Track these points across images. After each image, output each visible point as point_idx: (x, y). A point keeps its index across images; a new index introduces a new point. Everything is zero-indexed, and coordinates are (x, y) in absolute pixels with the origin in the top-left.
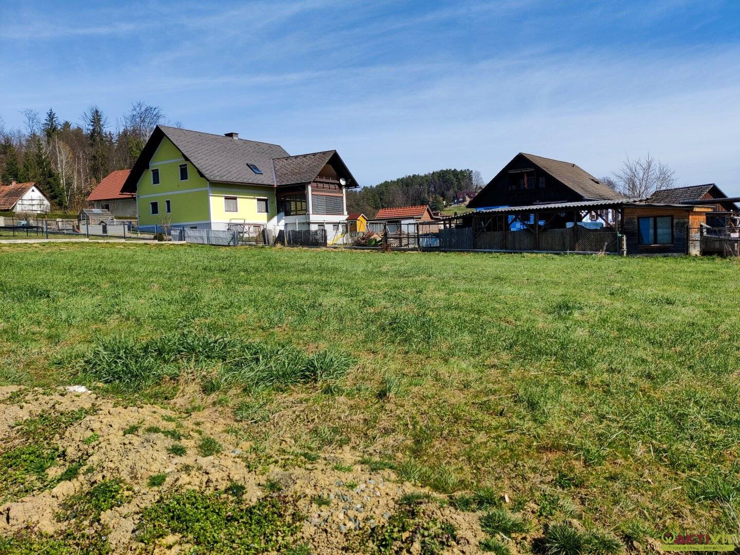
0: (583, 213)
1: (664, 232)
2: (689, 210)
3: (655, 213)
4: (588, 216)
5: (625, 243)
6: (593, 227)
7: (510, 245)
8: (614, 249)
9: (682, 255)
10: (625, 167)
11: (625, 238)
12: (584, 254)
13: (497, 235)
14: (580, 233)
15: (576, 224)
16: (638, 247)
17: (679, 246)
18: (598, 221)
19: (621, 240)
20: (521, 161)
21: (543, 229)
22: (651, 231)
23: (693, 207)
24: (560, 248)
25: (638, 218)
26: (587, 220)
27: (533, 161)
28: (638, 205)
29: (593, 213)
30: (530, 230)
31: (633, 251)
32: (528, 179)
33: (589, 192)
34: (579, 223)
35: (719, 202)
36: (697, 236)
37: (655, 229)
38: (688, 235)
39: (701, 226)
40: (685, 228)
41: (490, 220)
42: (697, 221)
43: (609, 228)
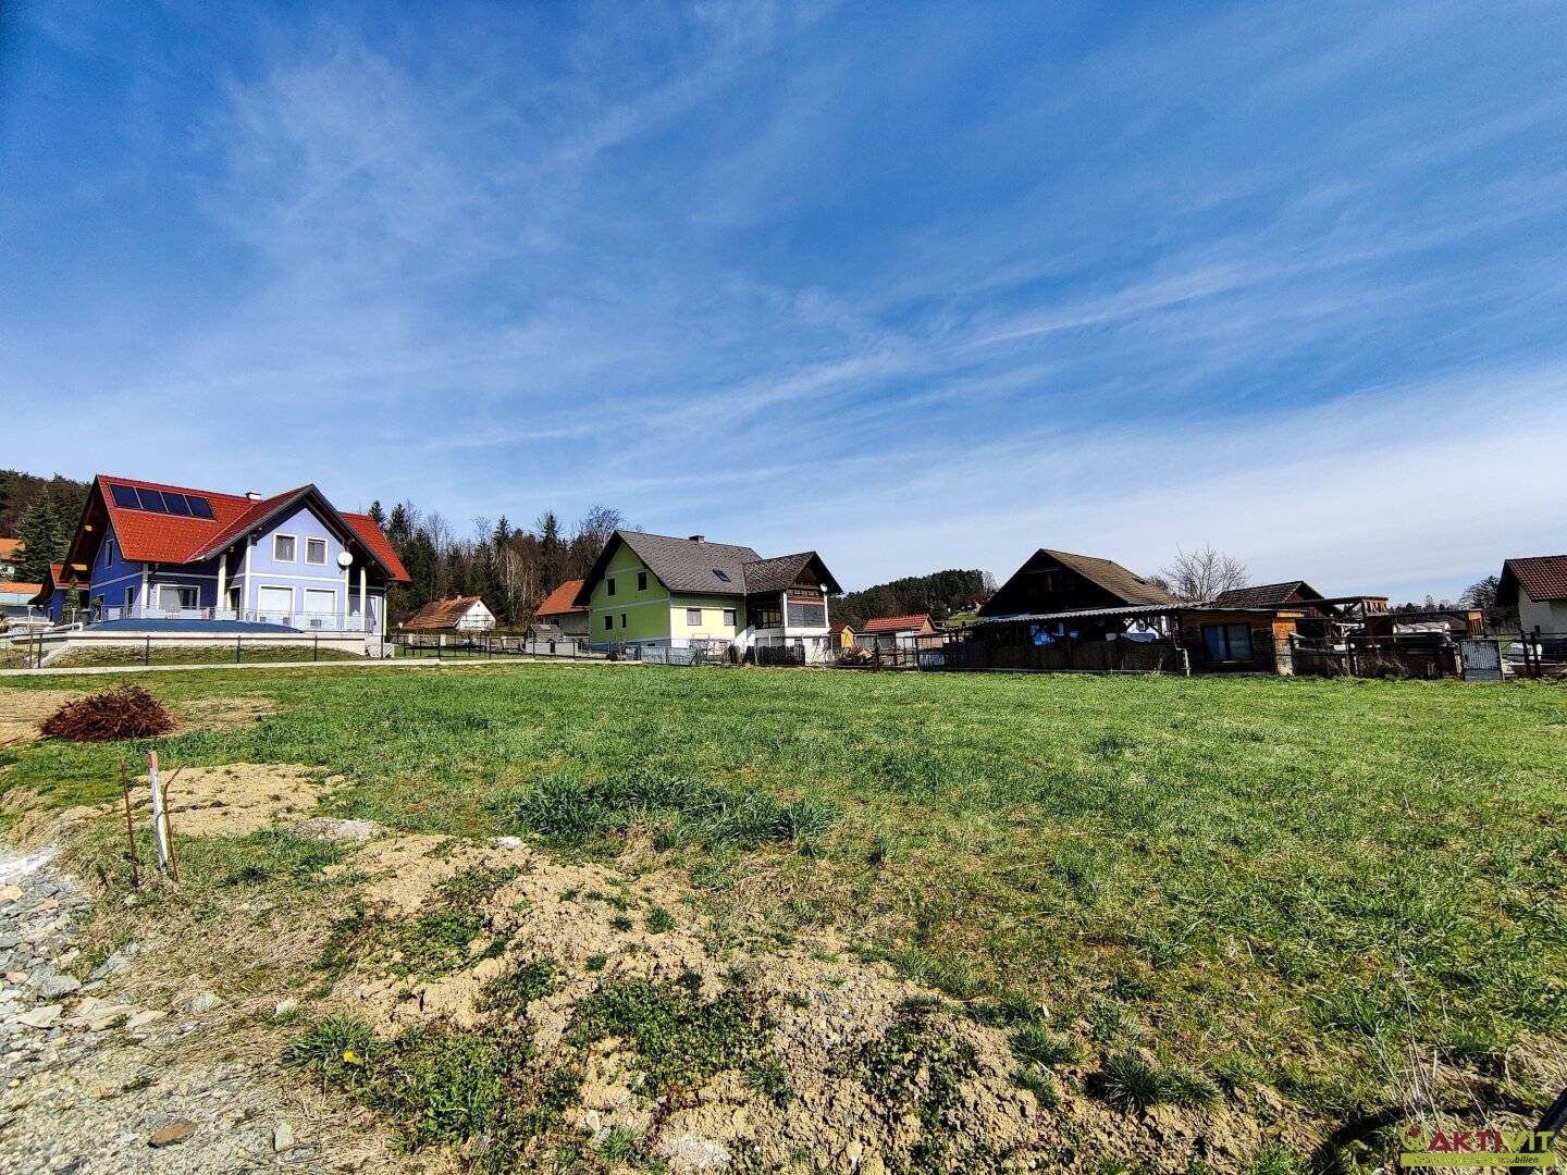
0: (1128, 622)
1: (1239, 645)
2: (1272, 617)
3: (1224, 621)
4: (1135, 625)
5: (1186, 658)
7: (1035, 663)
8: (1173, 668)
9: (1268, 674)
11: (1186, 653)
12: (1133, 674)
13: (1018, 650)
14: (1124, 647)
15: (1118, 636)
16: (1206, 665)
17: (1262, 663)
18: (1148, 632)
19: (1181, 655)
20: (1042, 559)
21: (1076, 643)
22: (1222, 644)
23: (1276, 612)
24: (1101, 667)
25: (1202, 627)
26: (1133, 629)
28: (1200, 611)
29: (1141, 622)
30: (1059, 643)
31: (1198, 670)
32: (1052, 580)
33: (1133, 595)
34: (1122, 635)
35: (1312, 604)
36: (1287, 649)
37: (1227, 640)
38: (1273, 647)
39: (1291, 636)
40: (1268, 639)
41: (1007, 633)
42: (1284, 630)
43: (1164, 640)
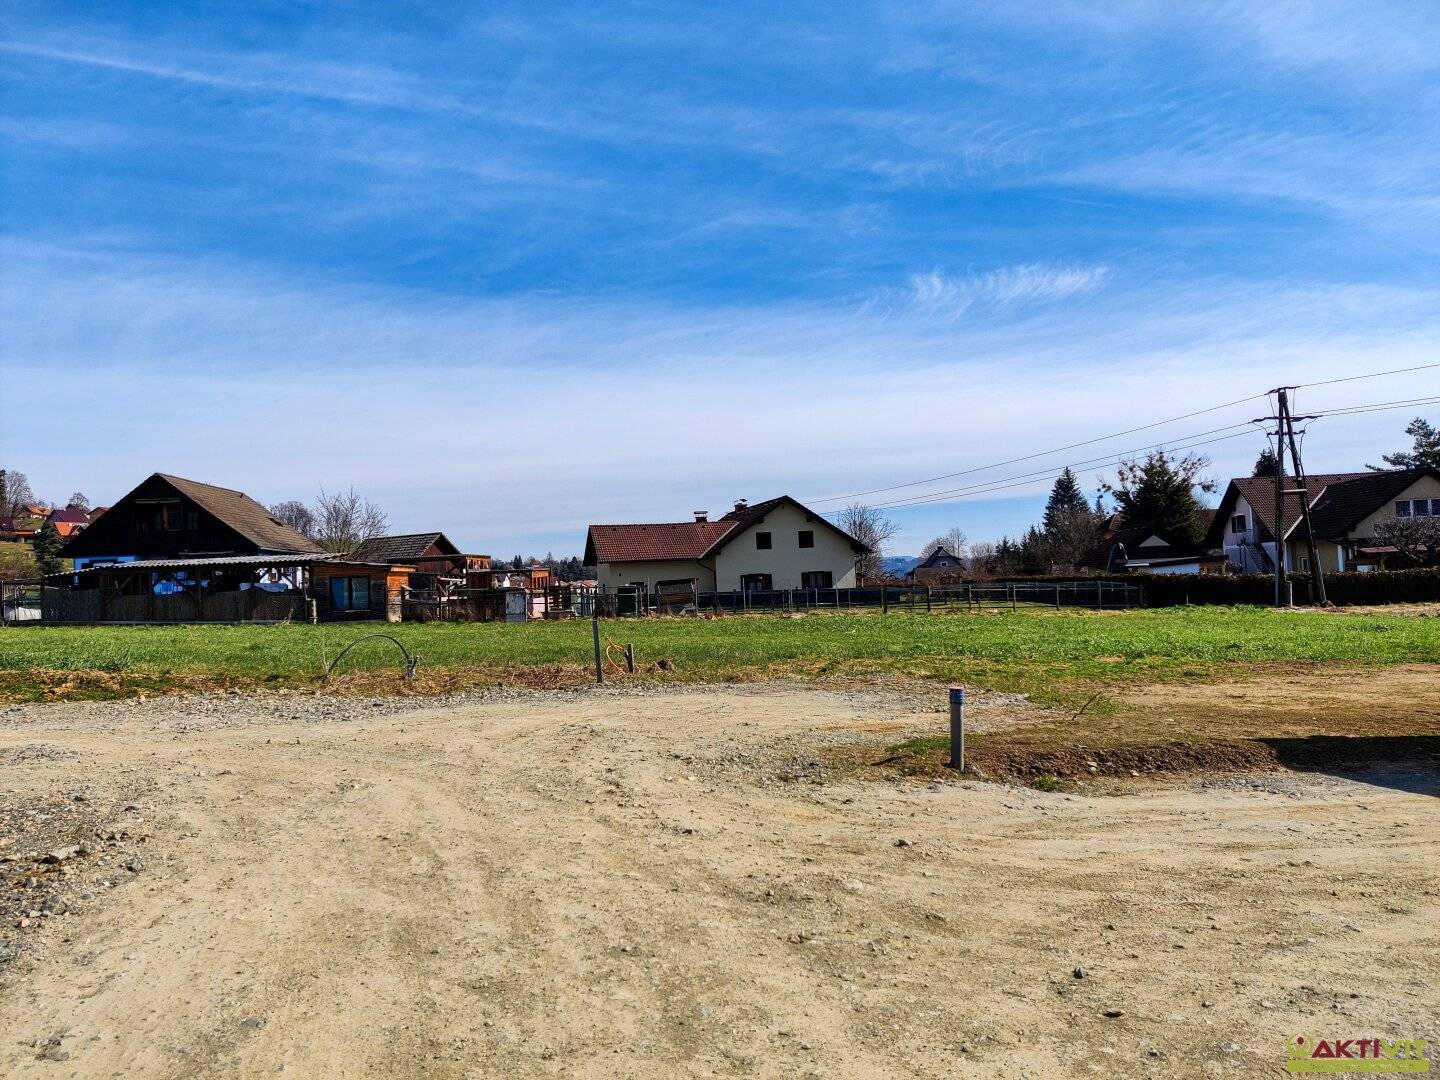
0: (261, 571)
1: (359, 595)
2: (386, 571)
3: (349, 573)
4: (267, 576)
5: (315, 609)
6: (275, 590)
7: (158, 614)
8: (302, 617)
9: (381, 622)
10: (319, 505)
11: (314, 603)
12: (265, 624)
13: (140, 601)
14: (257, 595)
15: (253, 586)
16: (333, 614)
17: (376, 611)
18: (281, 582)
19: (310, 604)
20: (157, 485)
21: (209, 592)
22: (346, 594)
23: (390, 567)
24: (234, 617)
25: (330, 579)
26: (265, 580)
27: (178, 488)
28: (331, 564)
29: (274, 571)
30: (188, 593)
31: (323, 619)
32: (169, 515)
33: (267, 539)
34: (256, 585)
35: (448, 559)
36: (398, 600)
37: (350, 591)
38: (386, 597)
39: (402, 588)
40: (383, 591)
41: (129, 579)
42: (397, 584)
43: (296, 590)
